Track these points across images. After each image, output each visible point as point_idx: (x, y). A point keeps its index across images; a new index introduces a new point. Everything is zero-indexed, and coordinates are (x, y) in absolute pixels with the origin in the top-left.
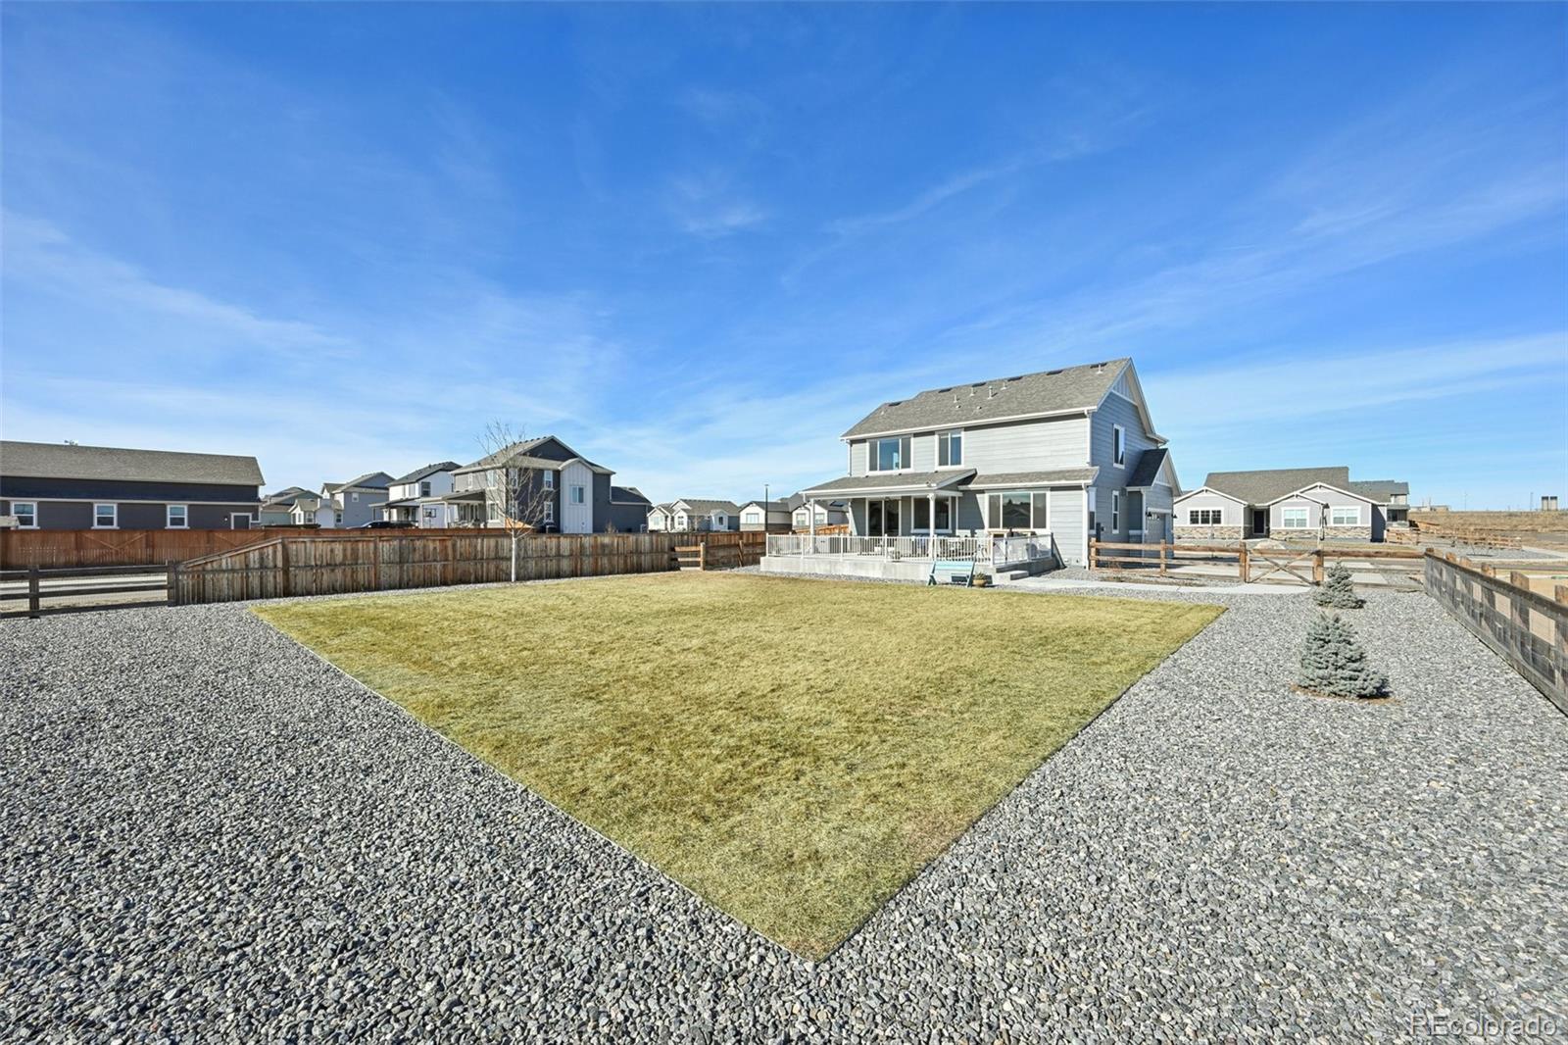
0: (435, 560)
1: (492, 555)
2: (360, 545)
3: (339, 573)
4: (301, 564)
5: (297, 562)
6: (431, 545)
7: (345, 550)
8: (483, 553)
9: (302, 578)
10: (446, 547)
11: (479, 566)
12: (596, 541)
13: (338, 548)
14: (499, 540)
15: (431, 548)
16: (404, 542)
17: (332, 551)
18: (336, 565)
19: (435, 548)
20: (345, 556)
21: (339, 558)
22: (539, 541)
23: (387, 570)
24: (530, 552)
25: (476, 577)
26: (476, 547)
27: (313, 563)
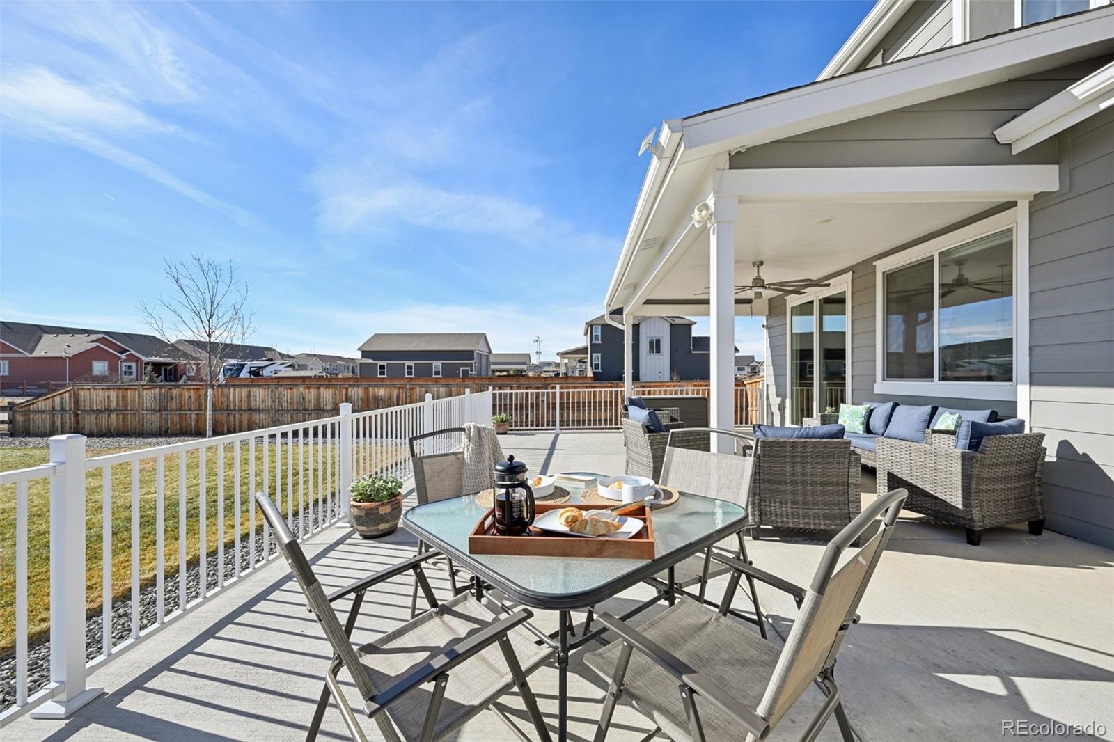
0: (190, 410)
1: (245, 406)
2: (129, 391)
3: (113, 416)
4: (87, 408)
5: (84, 406)
6: (186, 394)
7: (118, 397)
8: (235, 405)
9: (89, 421)
10: (200, 396)
11: (232, 417)
12: (367, 393)
13: (113, 394)
14: (252, 390)
15: (187, 397)
16: (163, 391)
17: (108, 397)
18: (111, 410)
19: (190, 397)
20: (118, 402)
21: (113, 405)
22: (295, 391)
23: (149, 417)
24: (285, 405)
25: (228, 429)
26: (228, 397)
27: (95, 408)
